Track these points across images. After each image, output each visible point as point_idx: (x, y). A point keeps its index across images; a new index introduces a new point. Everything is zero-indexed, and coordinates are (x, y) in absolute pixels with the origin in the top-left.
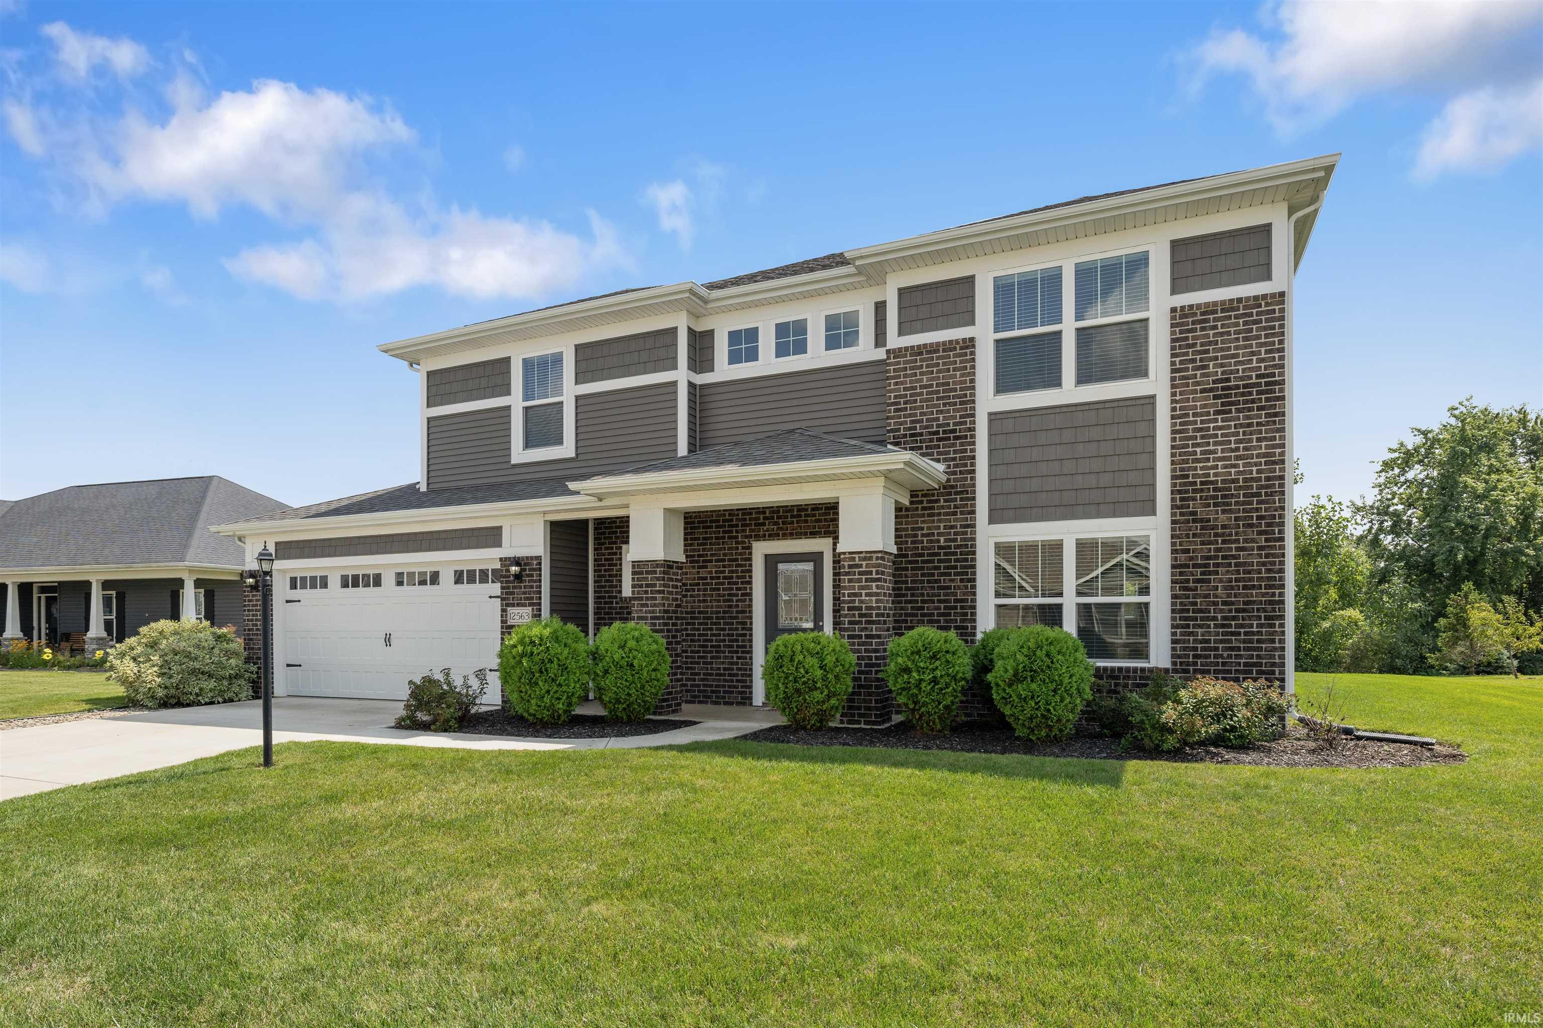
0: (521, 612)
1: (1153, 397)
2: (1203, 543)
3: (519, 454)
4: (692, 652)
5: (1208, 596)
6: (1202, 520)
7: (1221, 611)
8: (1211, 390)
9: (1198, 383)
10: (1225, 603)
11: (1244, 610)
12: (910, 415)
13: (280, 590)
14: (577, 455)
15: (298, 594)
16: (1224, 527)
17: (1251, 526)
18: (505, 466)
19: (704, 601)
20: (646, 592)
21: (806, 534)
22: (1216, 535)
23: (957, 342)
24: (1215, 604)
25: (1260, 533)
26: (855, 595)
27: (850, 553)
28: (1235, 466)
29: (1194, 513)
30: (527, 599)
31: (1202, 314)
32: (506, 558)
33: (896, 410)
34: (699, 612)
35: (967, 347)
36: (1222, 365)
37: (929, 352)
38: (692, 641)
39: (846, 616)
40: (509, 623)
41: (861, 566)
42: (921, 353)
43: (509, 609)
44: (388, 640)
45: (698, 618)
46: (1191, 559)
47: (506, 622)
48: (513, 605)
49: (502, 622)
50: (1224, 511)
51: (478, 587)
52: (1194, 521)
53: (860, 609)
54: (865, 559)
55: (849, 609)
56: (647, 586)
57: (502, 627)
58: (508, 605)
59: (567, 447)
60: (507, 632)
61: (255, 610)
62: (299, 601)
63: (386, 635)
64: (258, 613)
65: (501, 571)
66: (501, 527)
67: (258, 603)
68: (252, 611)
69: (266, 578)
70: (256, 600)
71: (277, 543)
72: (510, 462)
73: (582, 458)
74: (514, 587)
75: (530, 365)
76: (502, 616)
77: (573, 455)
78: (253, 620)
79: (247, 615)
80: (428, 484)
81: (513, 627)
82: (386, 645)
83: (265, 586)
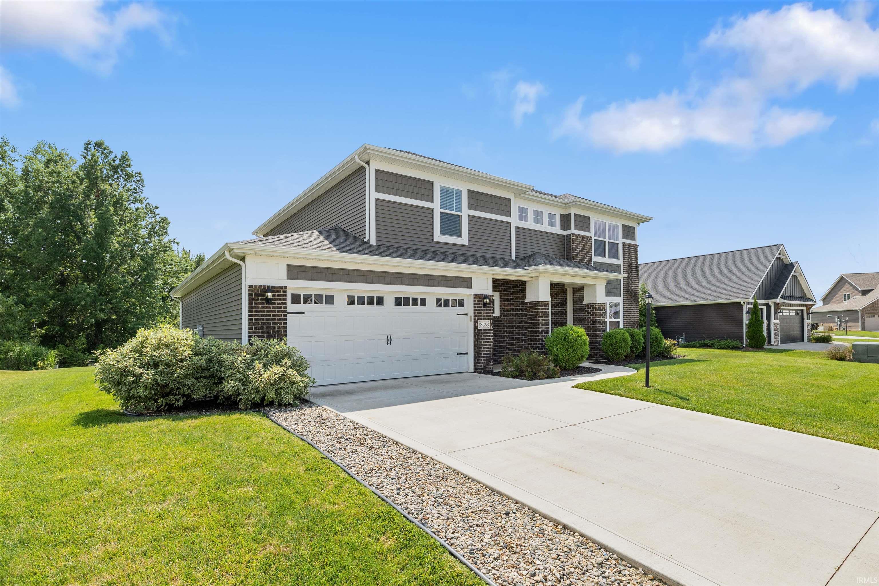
0: (485, 322)
1: (620, 265)
2: (629, 306)
3: (438, 236)
4: (509, 340)
5: (629, 319)
8: (629, 266)
9: (627, 263)
10: (632, 321)
11: (634, 323)
12: (578, 257)
13: (290, 304)
14: (469, 244)
15: (301, 307)
16: (631, 302)
17: (635, 302)
18: (431, 241)
19: (513, 318)
22: (630, 304)
23: (588, 236)
24: (630, 321)
25: (636, 304)
27: (598, 303)
28: (633, 287)
29: (627, 297)
30: (488, 316)
31: (627, 246)
32: (478, 295)
33: (576, 254)
34: (511, 323)
35: (590, 239)
36: (630, 260)
37: (583, 238)
38: (508, 336)
39: (599, 324)
40: (479, 328)
41: (603, 308)
42: (581, 237)
43: (478, 321)
44: (389, 340)
45: (510, 326)
46: (627, 309)
47: (477, 328)
48: (481, 319)
49: (474, 328)
50: (631, 298)
51: (450, 308)
52: (627, 299)
53: (602, 321)
54: (603, 306)
57: (474, 330)
58: (478, 319)
59: (464, 240)
60: (478, 332)
61: (267, 320)
62: (303, 313)
63: (388, 337)
64: (271, 322)
65: (474, 301)
66: (471, 278)
67: (271, 314)
68: (263, 320)
69: (282, 293)
70: (268, 311)
71: (288, 266)
72: (433, 240)
73: (471, 246)
74: (482, 310)
75: (443, 190)
76: (475, 325)
77: (467, 244)
78: (263, 328)
79: (254, 324)
80: (377, 240)
81: (481, 330)
82: (388, 344)
83: (280, 300)
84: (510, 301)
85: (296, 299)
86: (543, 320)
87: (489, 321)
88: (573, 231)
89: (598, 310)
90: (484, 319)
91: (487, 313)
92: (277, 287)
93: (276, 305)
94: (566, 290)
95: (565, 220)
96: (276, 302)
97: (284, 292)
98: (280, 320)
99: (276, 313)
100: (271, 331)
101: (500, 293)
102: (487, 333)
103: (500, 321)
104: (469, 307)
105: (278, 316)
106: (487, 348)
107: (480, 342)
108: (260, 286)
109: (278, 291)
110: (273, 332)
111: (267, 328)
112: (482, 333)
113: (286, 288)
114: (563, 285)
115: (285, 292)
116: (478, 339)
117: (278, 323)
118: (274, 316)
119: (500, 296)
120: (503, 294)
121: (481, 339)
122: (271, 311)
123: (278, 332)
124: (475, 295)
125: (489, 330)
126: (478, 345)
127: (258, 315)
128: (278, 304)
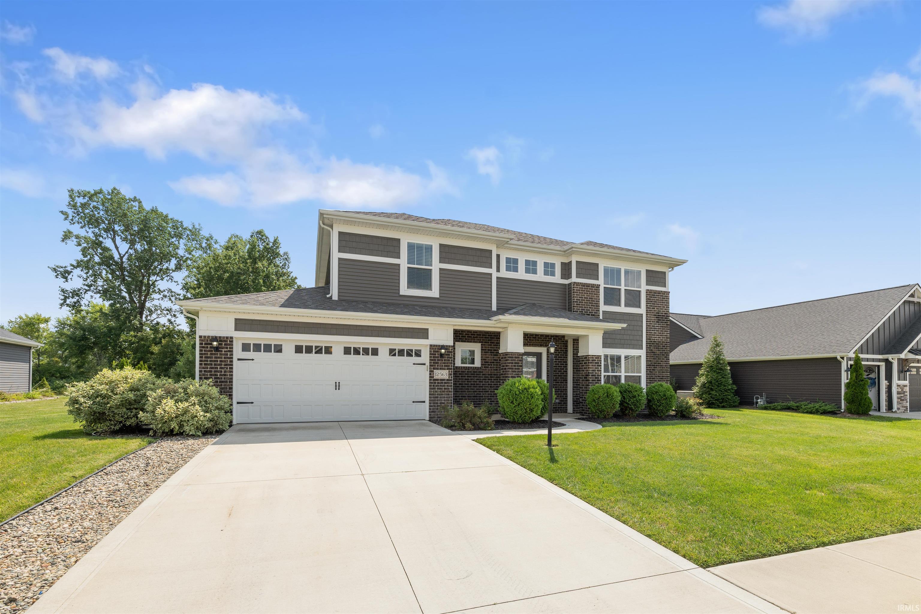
0: (442, 372)
1: (642, 314)
2: (654, 359)
3: (404, 290)
5: (655, 374)
6: (654, 352)
7: (658, 379)
8: (655, 315)
9: (653, 313)
10: (658, 376)
11: (662, 379)
12: (581, 307)
13: (237, 352)
14: (440, 296)
15: (250, 354)
16: (658, 355)
17: (663, 355)
18: (397, 295)
19: (496, 370)
20: (515, 366)
21: (538, 345)
22: (657, 357)
23: (595, 285)
24: (656, 376)
25: (665, 357)
26: (594, 371)
27: (592, 356)
28: (660, 338)
29: (652, 350)
30: (446, 366)
31: (654, 293)
32: (434, 345)
33: (577, 304)
34: (494, 375)
35: (598, 288)
36: (658, 309)
37: (587, 286)
39: (591, 378)
40: (435, 378)
41: (595, 360)
42: (584, 286)
43: (435, 371)
44: (337, 386)
46: (651, 363)
47: (433, 377)
48: (438, 369)
49: (430, 377)
50: (658, 350)
51: (405, 358)
52: (652, 352)
53: (595, 375)
54: (596, 358)
55: (592, 375)
56: (515, 363)
57: (430, 380)
58: (434, 369)
59: (435, 292)
60: (434, 383)
61: (215, 365)
62: (253, 360)
63: (336, 383)
64: (219, 367)
65: (430, 351)
66: (428, 329)
67: (219, 360)
68: (212, 364)
69: (229, 343)
70: (216, 358)
71: (236, 319)
72: (399, 293)
73: (442, 298)
74: (438, 360)
75: (411, 246)
76: (430, 374)
77: (438, 297)
78: (211, 371)
79: (203, 368)
80: (339, 296)
81: (437, 380)
82: (336, 389)
83: (227, 348)
84: (494, 353)
85: (246, 347)
86: (513, 371)
87: (448, 371)
88: (574, 279)
89: (591, 363)
90: (441, 369)
91: (444, 363)
92: (224, 337)
93: (223, 353)
94: (567, 342)
95: (566, 268)
96: (223, 350)
97: (230, 342)
98: (226, 365)
99: (223, 359)
100: (219, 374)
101: (482, 345)
102: (445, 383)
103: (481, 372)
104: (425, 357)
105: (225, 361)
106: (445, 397)
107: (436, 392)
108: (209, 337)
109: (225, 341)
110: (220, 375)
111: (215, 371)
112: (438, 383)
113: (232, 338)
114: (563, 336)
115: (232, 341)
116: (434, 389)
117: (225, 368)
118: (221, 361)
119: (482, 347)
120: (484, 345)
121: (438, 389)
122: (219, 358)
123: (225, 375)
124: (431, 345)
125: (447, 380)
126: (433, 394)
127: (207, 361)
128: (225, 352)
